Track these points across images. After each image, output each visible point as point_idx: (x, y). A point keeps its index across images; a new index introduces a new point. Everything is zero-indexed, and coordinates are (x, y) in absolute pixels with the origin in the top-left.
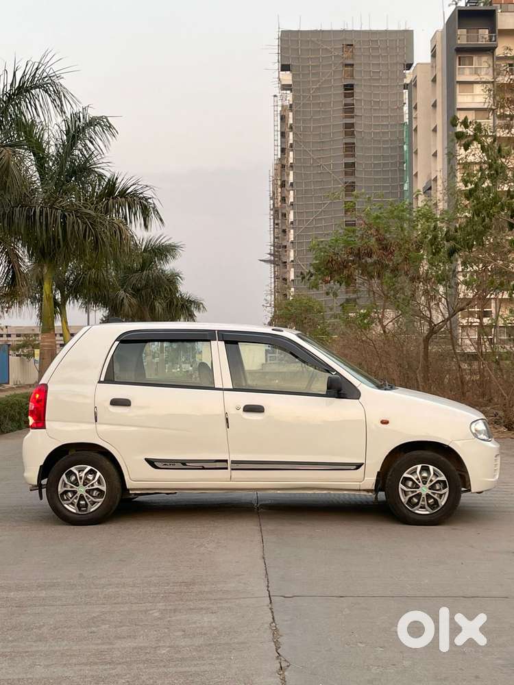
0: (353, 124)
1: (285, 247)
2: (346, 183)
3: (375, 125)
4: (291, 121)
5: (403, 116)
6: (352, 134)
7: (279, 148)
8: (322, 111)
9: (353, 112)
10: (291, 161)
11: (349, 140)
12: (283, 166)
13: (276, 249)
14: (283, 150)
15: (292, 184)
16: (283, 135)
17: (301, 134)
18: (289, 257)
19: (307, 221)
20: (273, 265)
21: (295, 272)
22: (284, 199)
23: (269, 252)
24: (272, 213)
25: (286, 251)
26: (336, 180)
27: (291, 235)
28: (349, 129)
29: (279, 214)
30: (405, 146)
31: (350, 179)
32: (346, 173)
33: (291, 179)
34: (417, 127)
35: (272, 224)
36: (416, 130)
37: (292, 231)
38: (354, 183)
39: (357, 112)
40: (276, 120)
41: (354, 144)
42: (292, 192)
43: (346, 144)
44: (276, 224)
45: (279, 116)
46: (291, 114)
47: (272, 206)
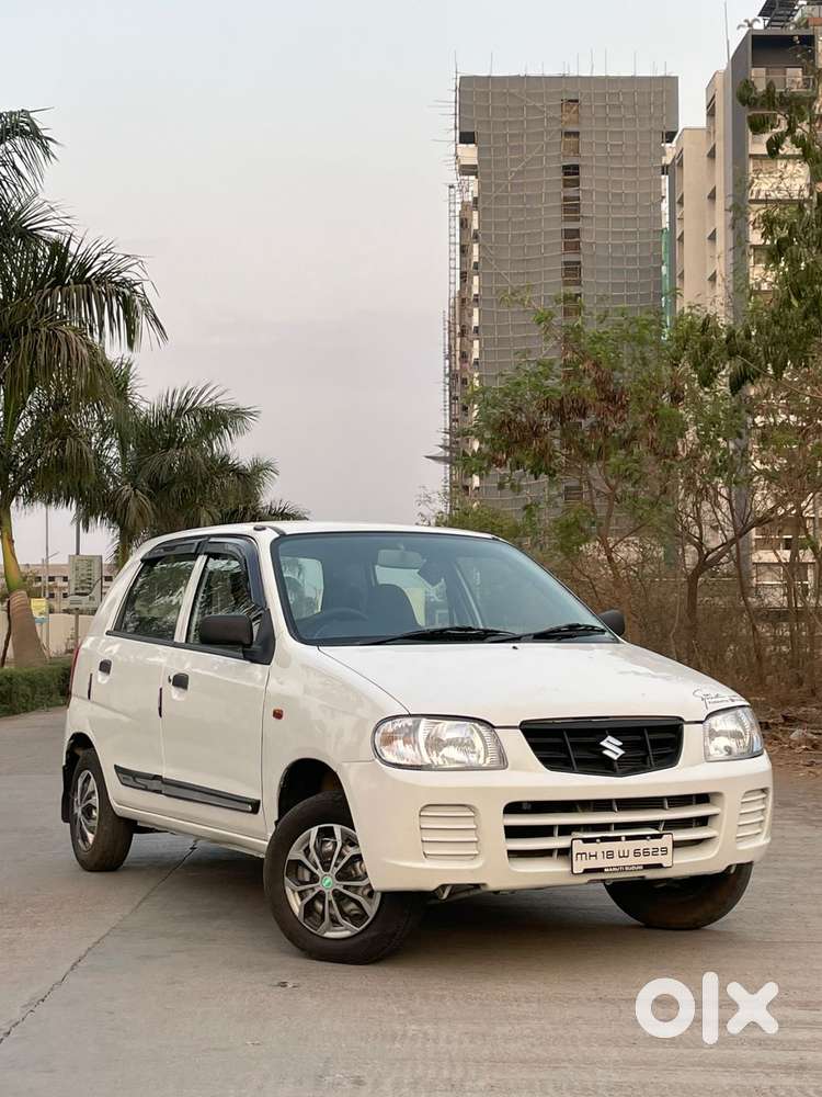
0: (578, 230)
3: (613, 232)
4: (475, 226)
5: (660, 218)
6: (577, 247)
7: (458, 272)
8: (528, 210)
9: (577, 211)
10: (475, 291)
11: (573, 258)
12: (463, 301)
13: (453, 438)
14: (463, 276)
15: (476, 329)
16: (464, 250)
17: (491, 247)
20: (448, 466)
22: (464, 356)
23: (441, 442)
24: (447, 380)
25: (467, 441)
28: (572, 238)
29: (457, 383)
30: (664, 268)
32: (566, 312)
33: (475, 321)
34: (683, 233)
35: (448, 398)
36: (681, 239)
37: (477, 407)
39: (584, 212)
40: (453, 225)
41: (579, 263)
42: (476, 343)
43: (566, 263)
44: (453, 398)
45: (458, 219)
46: (475, 215)
47: (447, 370)
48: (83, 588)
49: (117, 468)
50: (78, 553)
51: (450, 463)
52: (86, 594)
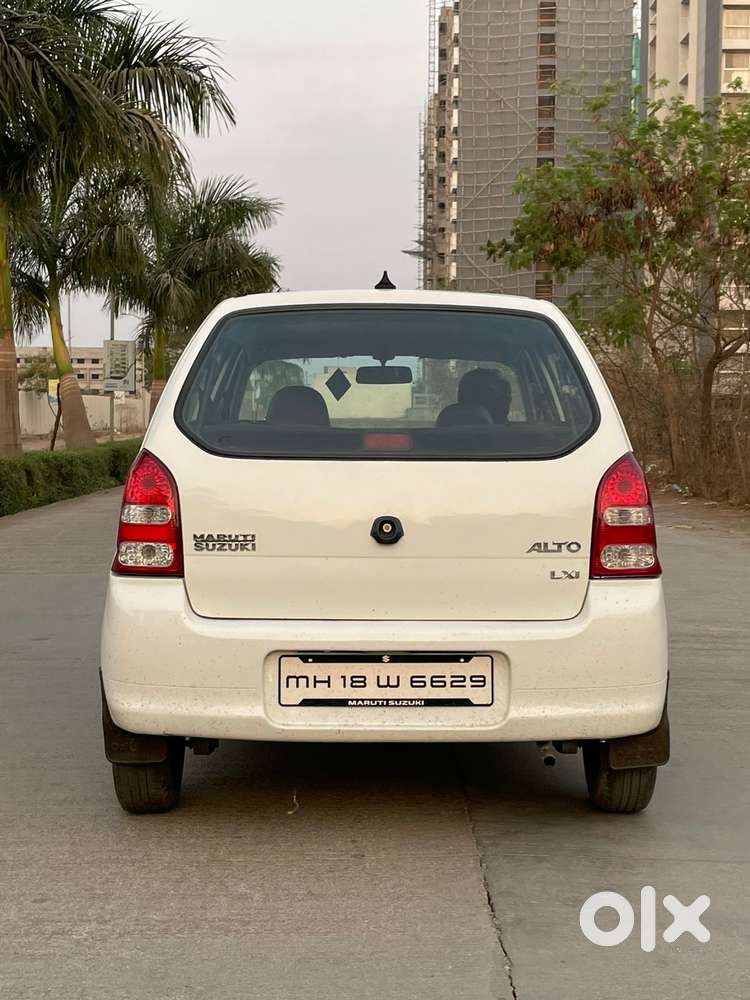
0: (553, 35)
1: (443, 230)
2: (540, 129)
3: (587, 38)
4: (456, 30)
5: (632, 23)
6: (552, 51)
7: (437, 75)
8: (506, 15)
9: (553, 16)
10: (455, 93)
11: (547, 62)
12: (443, 103)
13: (428, 234)
14: (442, 79)
15: (456, 131)
16: (443, 54)
17: (471, 51)
18: (449, 244)
19: (478, 188)
20: (422, 260)
21: (457, 268)
22: (442, 156)
23: (417, 239)
24: (422, 179)
25: (444, 237)
26: (525, 124)
27: (453, 212)
28: (547, 42)
29: (434, 181)
30: (634, 72)
31: (546, 124)
32: (541, 114)
33: (455, 122)
34: (655, 38)
35: (422, 197)
36: (653, 43)
37: (455, 204)
38: (552, 128)
39: (559, 17)
40: (432, 30)
41: (554, 67)
42: (455, 143)
43: (541, 67)
44: (428, 197)
45: (437, 24)
46: (456, 19)
47: (423, 169)
48: (118, 372)
49: (153, 256)
50: (112, 339)
51: (425, 257)
52: (120, 378)
